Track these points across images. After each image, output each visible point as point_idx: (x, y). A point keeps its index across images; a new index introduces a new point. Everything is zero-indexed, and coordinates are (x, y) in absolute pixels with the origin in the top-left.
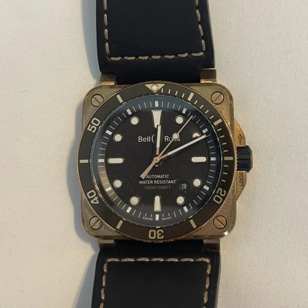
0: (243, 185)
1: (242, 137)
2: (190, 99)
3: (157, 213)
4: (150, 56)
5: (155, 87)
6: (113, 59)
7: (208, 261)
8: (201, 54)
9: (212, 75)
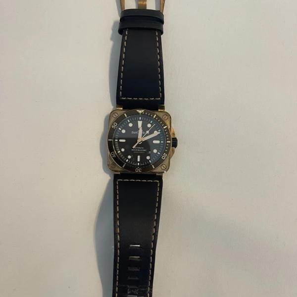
0: (173, 153)
1: (174, 134)
2: (154, 117)
3: (139, 162)
4: (138, 98)
5: (140, 112)
6: (123, 98)
7: (158, 181)
8: (159, 99)
9: (163, 108)
